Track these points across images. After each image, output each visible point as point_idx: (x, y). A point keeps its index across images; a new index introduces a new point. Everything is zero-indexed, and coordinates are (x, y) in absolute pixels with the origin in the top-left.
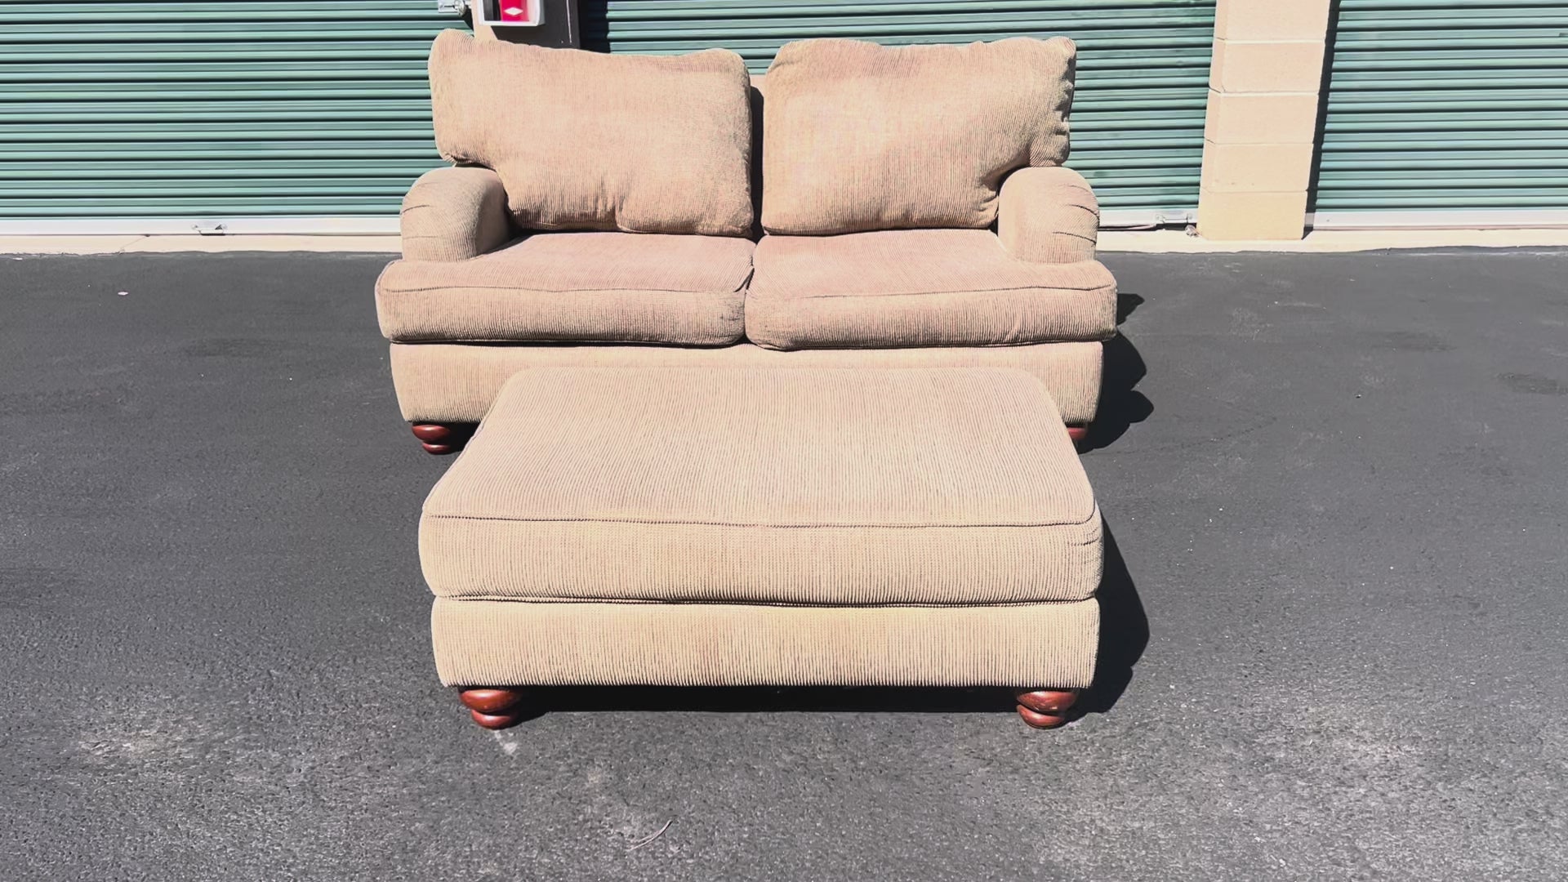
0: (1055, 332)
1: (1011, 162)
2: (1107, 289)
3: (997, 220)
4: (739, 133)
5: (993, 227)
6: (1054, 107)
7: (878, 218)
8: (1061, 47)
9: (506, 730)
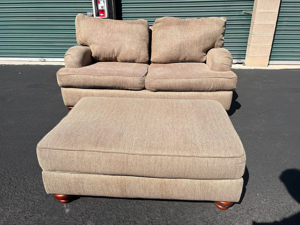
0: (221, 89)
1: (210, 47)
2: (235, 78)
3: (206, 61)
4: (146, 39)
5: (205, 62)
6: (221, 34)
7: (178, 60)
8: (223, 19)
9: (68, 204)
